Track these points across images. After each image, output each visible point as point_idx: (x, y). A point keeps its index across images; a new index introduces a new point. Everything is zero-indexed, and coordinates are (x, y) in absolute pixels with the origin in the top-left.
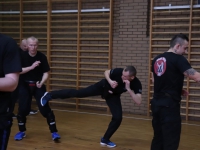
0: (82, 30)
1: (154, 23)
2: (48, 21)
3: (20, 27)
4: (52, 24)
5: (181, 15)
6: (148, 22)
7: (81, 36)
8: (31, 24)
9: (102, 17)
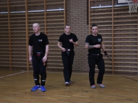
0: (47, 22)
1: (91, 16)
2: (26, 18)
3: (9, 22)
4: (29, 19)
5: (107, 11)
6: (88, 16)
7: (47, 26)
8: (16, 20)
9: (59, 14)
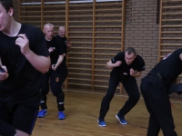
1: (163, 11)
2: (66, 11)
3: (41, 17)
4: (70, 13)
6: (158, 10)
7: (96, 24)
9: (115, 6)
